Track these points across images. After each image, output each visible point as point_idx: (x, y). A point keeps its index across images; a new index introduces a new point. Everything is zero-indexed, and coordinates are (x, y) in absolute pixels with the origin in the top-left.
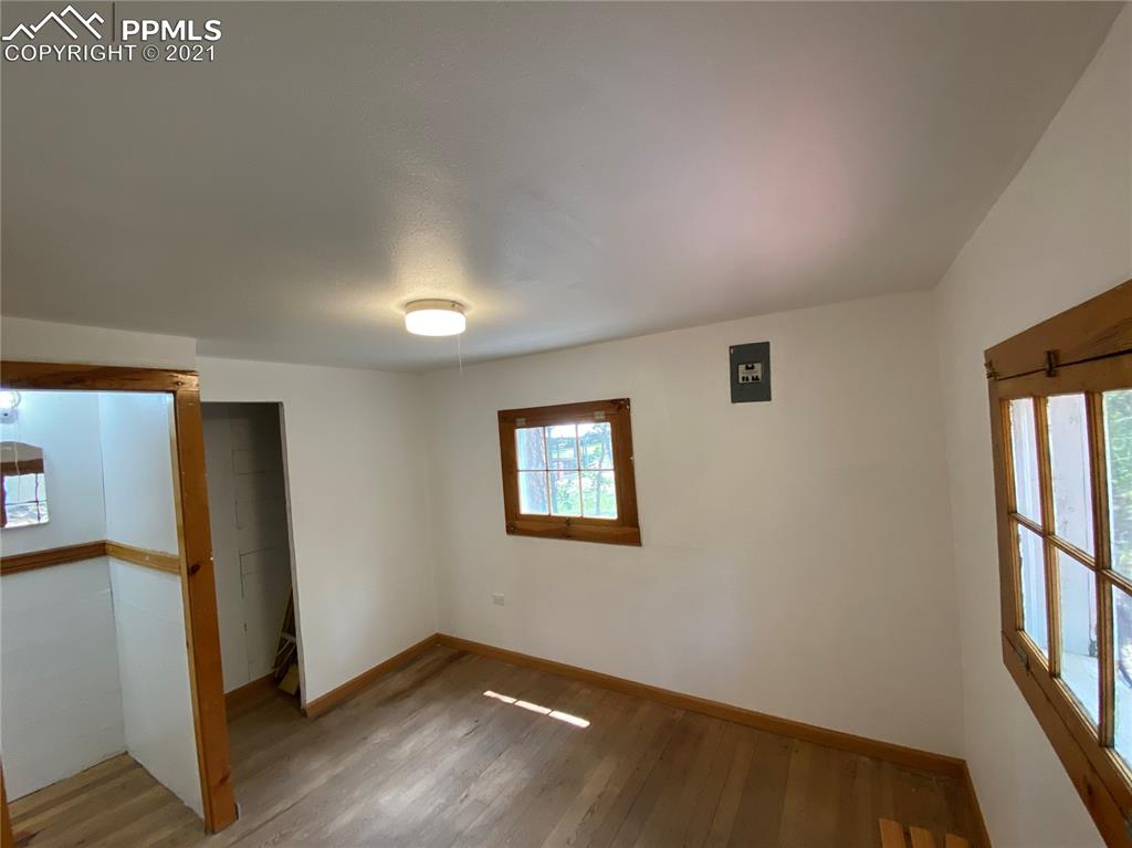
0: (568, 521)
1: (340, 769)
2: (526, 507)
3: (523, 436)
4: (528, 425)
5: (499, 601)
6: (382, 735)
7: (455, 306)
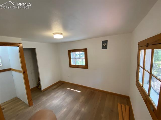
0: (78, 66)
1: (47, 98)
2: (72, 64)
3: (72, 53)
4: (72, 52)
5: (69, 76)
6: (53, 94)
7: (61, 34)
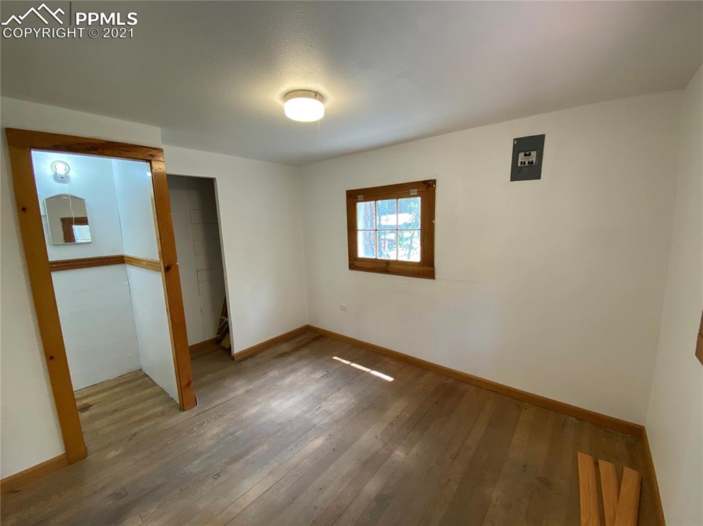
0: (388, 262)
2: (361, 254)
3: (362, 208)
5: (343, 309)
6: (274, 373)
7: (317, 95)
